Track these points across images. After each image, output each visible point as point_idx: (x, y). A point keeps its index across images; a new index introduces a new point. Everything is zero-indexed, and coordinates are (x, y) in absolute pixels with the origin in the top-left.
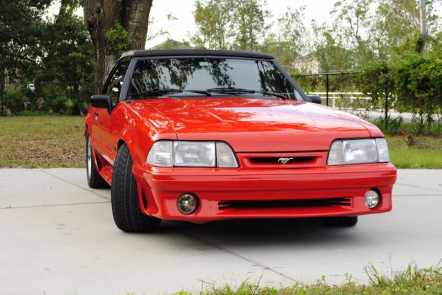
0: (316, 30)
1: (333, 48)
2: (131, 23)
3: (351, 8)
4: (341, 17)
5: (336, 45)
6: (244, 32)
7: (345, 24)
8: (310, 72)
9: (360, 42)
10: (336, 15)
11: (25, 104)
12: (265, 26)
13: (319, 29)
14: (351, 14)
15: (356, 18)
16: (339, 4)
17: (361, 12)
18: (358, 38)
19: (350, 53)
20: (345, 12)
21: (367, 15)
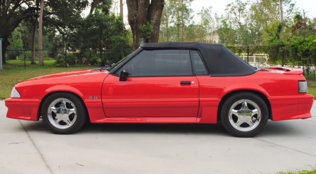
0: (217, 19)
1: (227, 28)
2: (152, 21)
3: (236, 7)
4: (231, 12)
5: (228, 27)
6: (179, 20)
7: (233, 16)
8: (215, 42)
9: (241, 26)
10: (228, 11)
11: (76, 60)
12: (190, 17)
13: (219, 19)
14: (236, 10)
15: (238, 13)
16: (229, 5)
17: (241, 10)
18: (240, 23)
19: (236, 31)
20: (233, 9)
21: (244, 11)
